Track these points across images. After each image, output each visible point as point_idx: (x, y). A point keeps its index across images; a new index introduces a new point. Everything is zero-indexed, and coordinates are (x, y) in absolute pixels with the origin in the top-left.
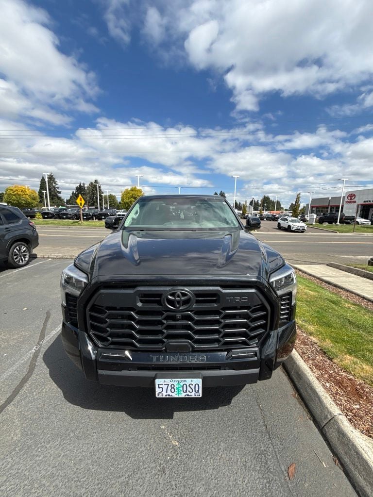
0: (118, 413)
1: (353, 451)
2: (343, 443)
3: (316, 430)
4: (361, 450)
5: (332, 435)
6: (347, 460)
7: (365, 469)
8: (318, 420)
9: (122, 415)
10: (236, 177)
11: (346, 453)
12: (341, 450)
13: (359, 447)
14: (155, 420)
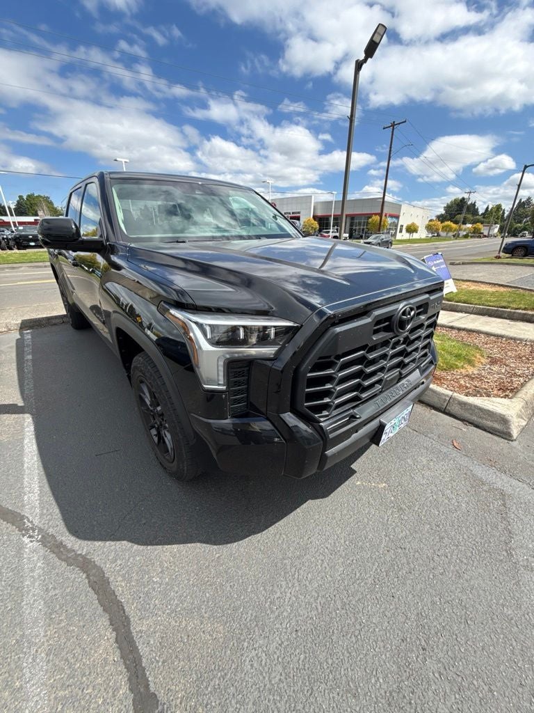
0: (304, 506)
1: (476, 411)
2: (467, 410)
3: (441, 414)
4: (481, 406)
5: (455, 409)
6: (474, 418)
7: (489, 415)
8: (439, 406)
9: (310, 503)
10: (123, 160)
11: (471, 414)
12: (467, 415)
13: (479, 405)
14: (345, 483)
